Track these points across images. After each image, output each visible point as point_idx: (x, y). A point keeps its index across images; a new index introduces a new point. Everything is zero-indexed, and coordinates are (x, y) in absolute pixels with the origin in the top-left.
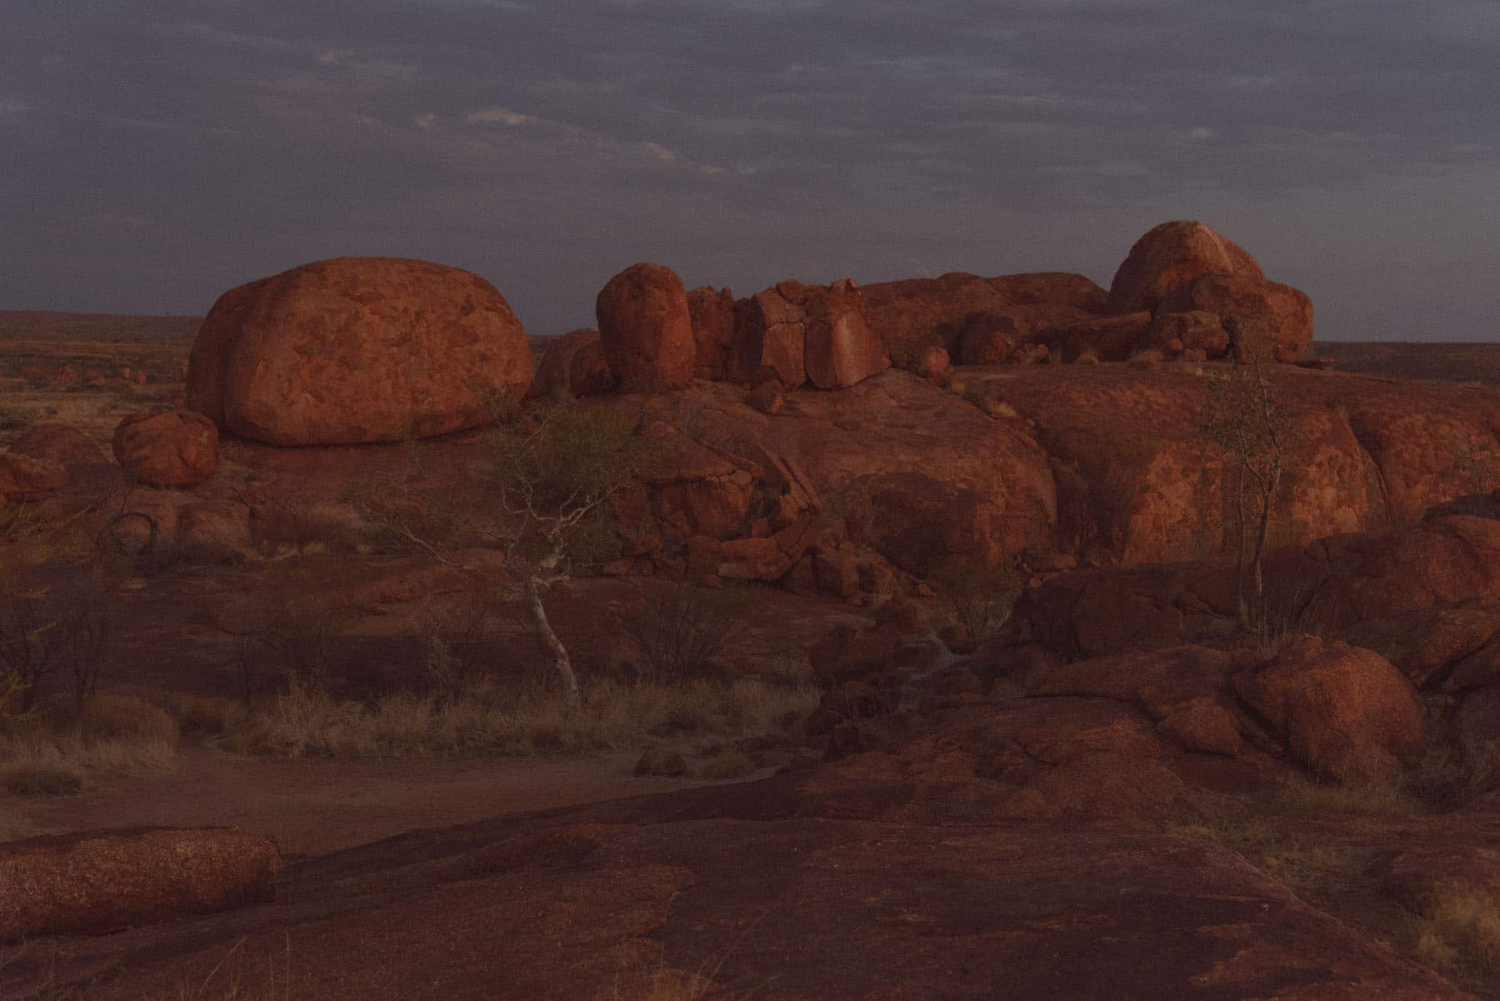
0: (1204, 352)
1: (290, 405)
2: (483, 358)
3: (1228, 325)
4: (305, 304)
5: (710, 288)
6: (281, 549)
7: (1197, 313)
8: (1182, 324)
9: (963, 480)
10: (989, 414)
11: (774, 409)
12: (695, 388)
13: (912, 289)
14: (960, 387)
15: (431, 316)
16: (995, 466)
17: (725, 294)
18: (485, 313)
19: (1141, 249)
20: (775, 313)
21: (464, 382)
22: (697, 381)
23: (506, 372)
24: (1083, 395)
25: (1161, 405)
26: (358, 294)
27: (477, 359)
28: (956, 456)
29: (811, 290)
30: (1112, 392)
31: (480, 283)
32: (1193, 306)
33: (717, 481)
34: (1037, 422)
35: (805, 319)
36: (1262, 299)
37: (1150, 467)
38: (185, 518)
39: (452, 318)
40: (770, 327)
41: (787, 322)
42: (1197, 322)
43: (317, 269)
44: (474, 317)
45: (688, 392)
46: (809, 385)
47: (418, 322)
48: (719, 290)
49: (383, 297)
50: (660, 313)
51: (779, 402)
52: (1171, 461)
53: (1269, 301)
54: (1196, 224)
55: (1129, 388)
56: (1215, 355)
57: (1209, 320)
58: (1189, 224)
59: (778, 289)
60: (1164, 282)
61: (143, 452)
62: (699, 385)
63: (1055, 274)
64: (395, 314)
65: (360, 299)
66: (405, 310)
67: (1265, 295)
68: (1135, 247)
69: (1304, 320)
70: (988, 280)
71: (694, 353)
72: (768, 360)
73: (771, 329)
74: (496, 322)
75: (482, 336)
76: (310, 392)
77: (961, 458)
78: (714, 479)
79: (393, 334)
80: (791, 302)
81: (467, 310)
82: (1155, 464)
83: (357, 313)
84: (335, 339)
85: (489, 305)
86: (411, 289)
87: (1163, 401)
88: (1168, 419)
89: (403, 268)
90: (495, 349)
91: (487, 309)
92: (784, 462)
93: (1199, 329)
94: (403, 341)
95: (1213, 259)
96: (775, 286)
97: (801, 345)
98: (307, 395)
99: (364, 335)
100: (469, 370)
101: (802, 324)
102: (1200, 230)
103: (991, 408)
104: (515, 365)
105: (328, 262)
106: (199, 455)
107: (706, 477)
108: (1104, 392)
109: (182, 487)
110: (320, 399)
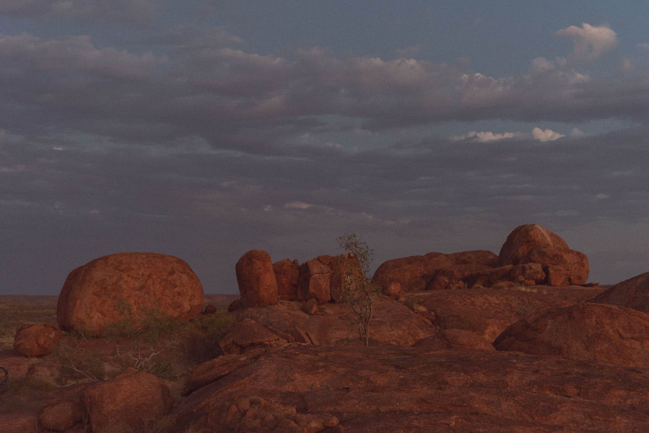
0: (534, 281)
1: (91, 318)
2: (179, 294)
3: (546, 269)
4: (98, 274)
5: (288, 260)
6: (69, 381)
7: (531, 264)
8: (524, 269)
9: (395, 340)
10: (413, 310)
11: (313, 312)
12: (279, 304)
13: (411, 260)
14: (402, 299)
15: (154, 277)
16: (409, 333)
17: (295, 262)
18: (180, 274)
19: (511, 238)
20: (315, 270)
21: (170, 305)
22: (281, 301)
23: (190, 300)
24: (458, 300)
25: (496, 304)
26: (122, 268)
27: (176, 295)
28: (391, 329)
29: (333, 258)
30: (473, 299)
31: (180, 261)
32: (531, 261)
33: (269, 343)
34: (436, 314)
35: (330, 271)
36: (562, 257)
37: (486, 332)
38: (32, 369)
39: (165, 277)
40: (313, 275)
41: (322, 273)
42: (531, 268)
43: (105, 259)
44: (175, 276)
45: (276, 306)
46: (332, 301)
47: (148, 279)
48: (292, 261)
49: (133, 269)
50: (259, 271)
51: (315, 308)
52: (496, 328)
53: (565, 257)
54: (534, 225)
55: (481, 297)
56: (539, 282)
57: (537, 267)
58: (531, 225)
59: (318, 259)
60: (521, 251)
61: (21, 341)
62: (281, 303)
63: (478, 251)
64: (138, 276)
65: (122, 271)
66: (143, 275)
67: (563, 255)
68: (508, 237)
69: (583, 265)
70: (446, 255)
71: (276, 288)
72: (312, 290)
73: (313, 276)
74: (185, 277)
75: (179, 285)
76: (100, 312)
77: (393, 330)
78: (268, 343)
79: (137, 285)
80: (324, 264)
81: (172, 273)
82: (488, 330)
83: (121, 276)
84: (111, 288)
85: (182, 271)
86: (146, 265)
87: (497, 302)
88: (499, 310)
89: (144, 256)
90: (184, 290)
91: (181, 272)
92: (307, 334)
93: (532, 271)
94: (142, 288)
95: (542, 240)
96: (317, 258)
97: (329, 283)
98: (99, 314)
99: (124, 286)
100: (172, 300)
101: (329, 274)
102: (536, 228)
103: (415, 308)
104: (194, 297)
105: (110, 256)
106: (45, 342)
107: (264, 342)
108: (468, 299)
109: (37, 356)
110: (104, 315)
